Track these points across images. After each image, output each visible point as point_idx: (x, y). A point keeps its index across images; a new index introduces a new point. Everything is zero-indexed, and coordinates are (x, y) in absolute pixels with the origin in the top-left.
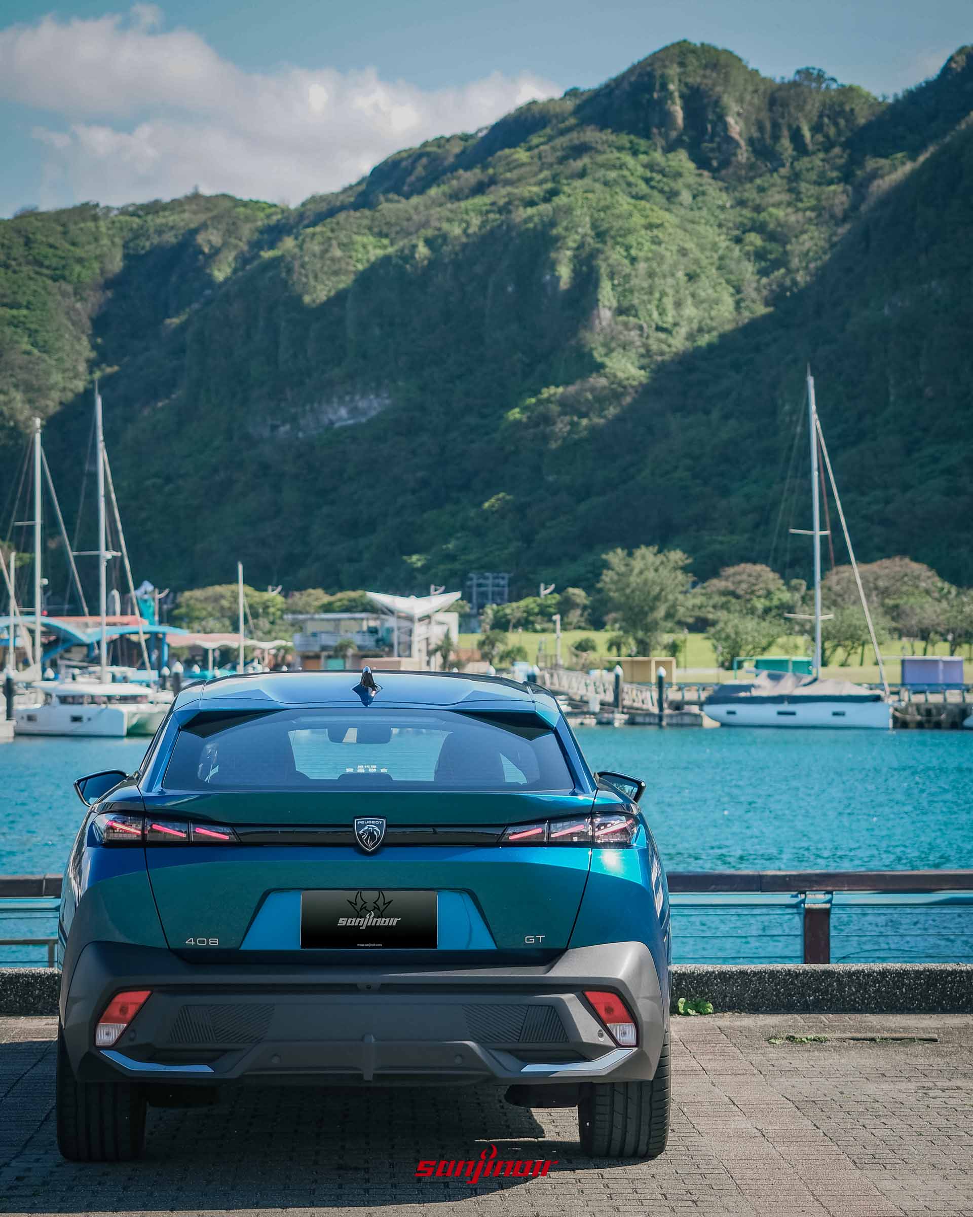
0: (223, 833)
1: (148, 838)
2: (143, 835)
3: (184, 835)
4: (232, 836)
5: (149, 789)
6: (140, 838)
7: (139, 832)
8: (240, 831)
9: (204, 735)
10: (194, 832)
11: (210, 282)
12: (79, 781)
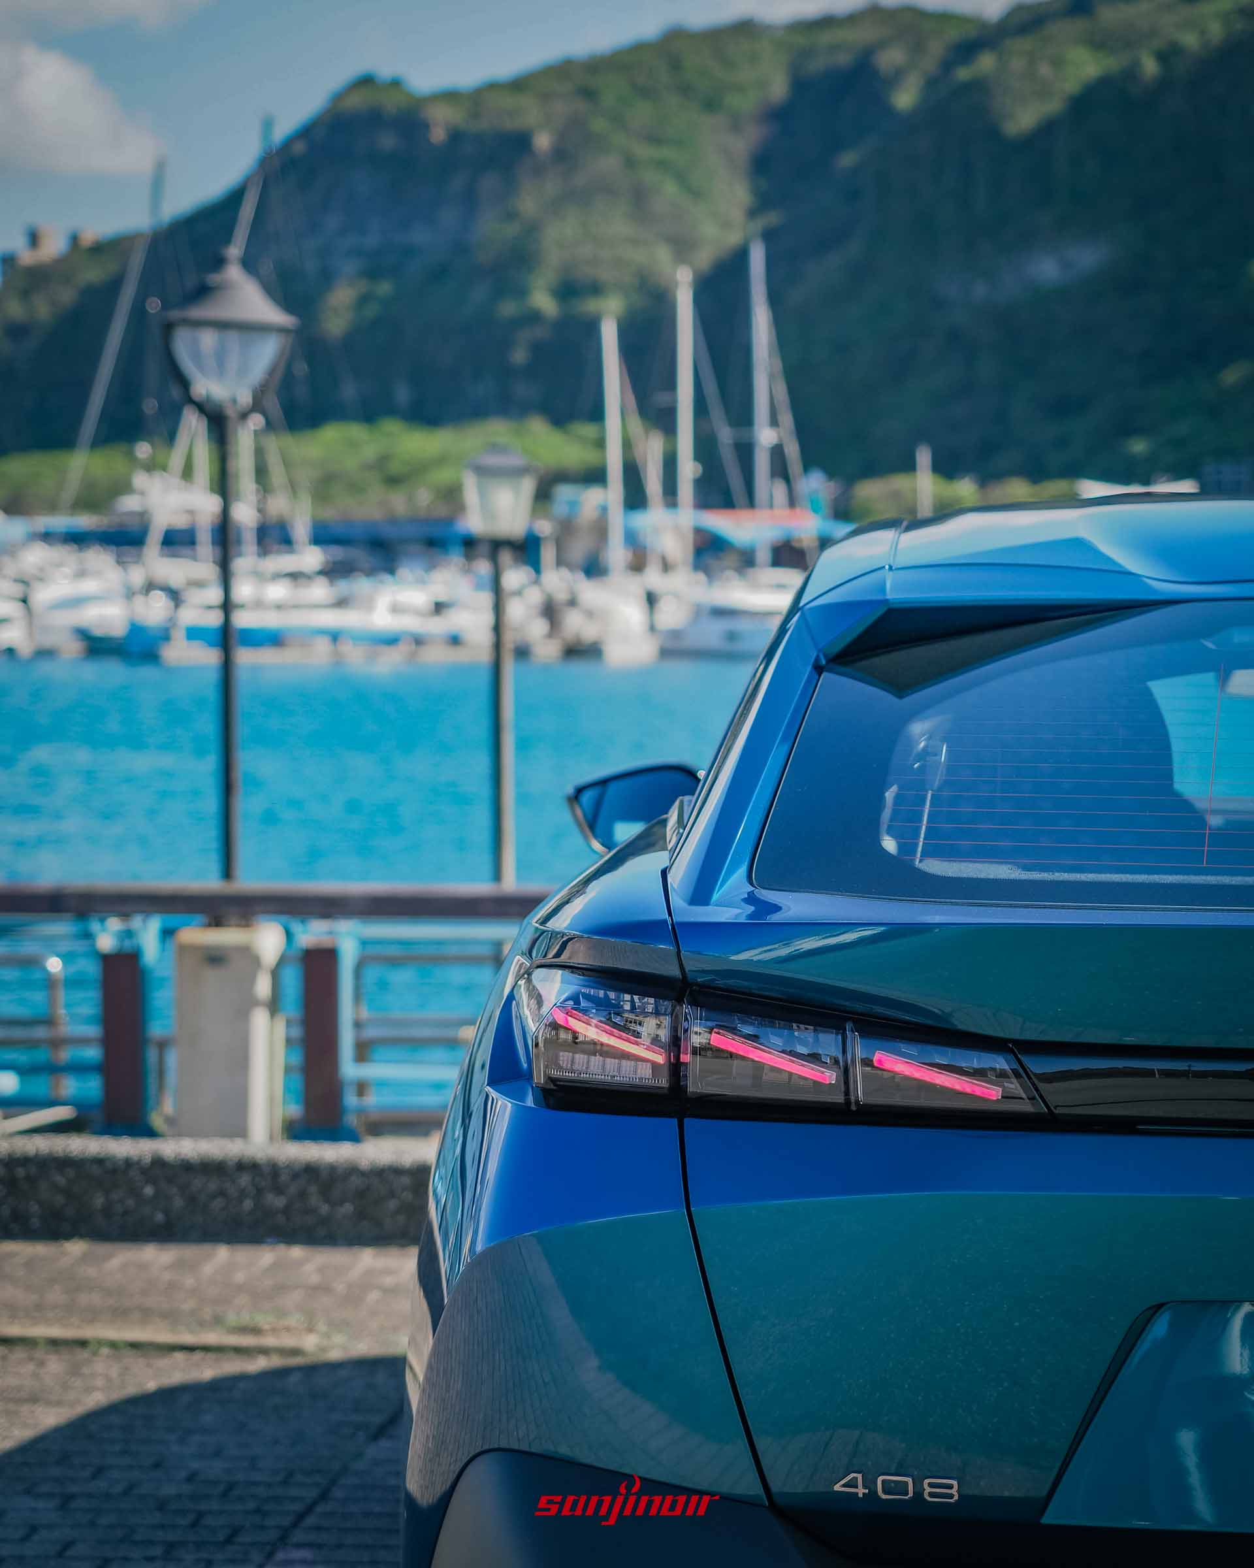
0: (979, 1074)
1: (695, 1085)
2: (676, 1069)
3: (831, 1076)
4: (1014, 1086)
5: (701, 893)
6: (663, 1082)
7: (660, 1059)
8: (1039, 1065)
9: (900, 686)
10: (867, 1062)
11: (888, 110)
12: (579, 791)
